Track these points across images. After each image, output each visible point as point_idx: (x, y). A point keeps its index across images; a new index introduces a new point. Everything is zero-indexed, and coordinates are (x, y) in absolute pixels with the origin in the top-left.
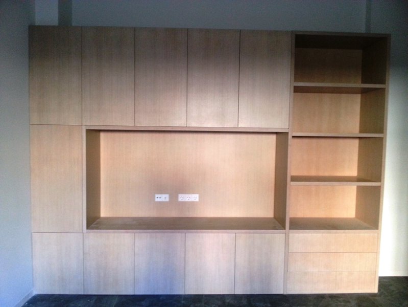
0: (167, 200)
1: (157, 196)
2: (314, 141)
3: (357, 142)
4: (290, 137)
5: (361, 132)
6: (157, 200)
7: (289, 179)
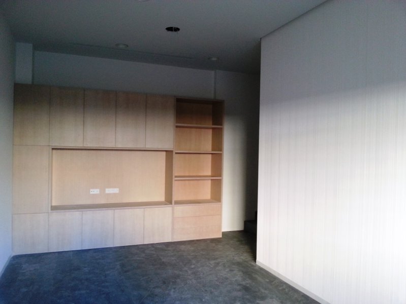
0: (98, 193)
1: (91, 190)
2: (187, 155)
3: (210, 156)
4: (174, 153)
5: (212, 150)
6: (91, 193)
7: (174, 176)
